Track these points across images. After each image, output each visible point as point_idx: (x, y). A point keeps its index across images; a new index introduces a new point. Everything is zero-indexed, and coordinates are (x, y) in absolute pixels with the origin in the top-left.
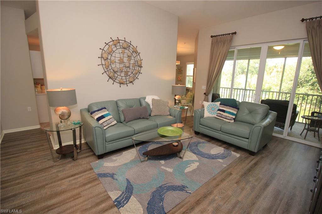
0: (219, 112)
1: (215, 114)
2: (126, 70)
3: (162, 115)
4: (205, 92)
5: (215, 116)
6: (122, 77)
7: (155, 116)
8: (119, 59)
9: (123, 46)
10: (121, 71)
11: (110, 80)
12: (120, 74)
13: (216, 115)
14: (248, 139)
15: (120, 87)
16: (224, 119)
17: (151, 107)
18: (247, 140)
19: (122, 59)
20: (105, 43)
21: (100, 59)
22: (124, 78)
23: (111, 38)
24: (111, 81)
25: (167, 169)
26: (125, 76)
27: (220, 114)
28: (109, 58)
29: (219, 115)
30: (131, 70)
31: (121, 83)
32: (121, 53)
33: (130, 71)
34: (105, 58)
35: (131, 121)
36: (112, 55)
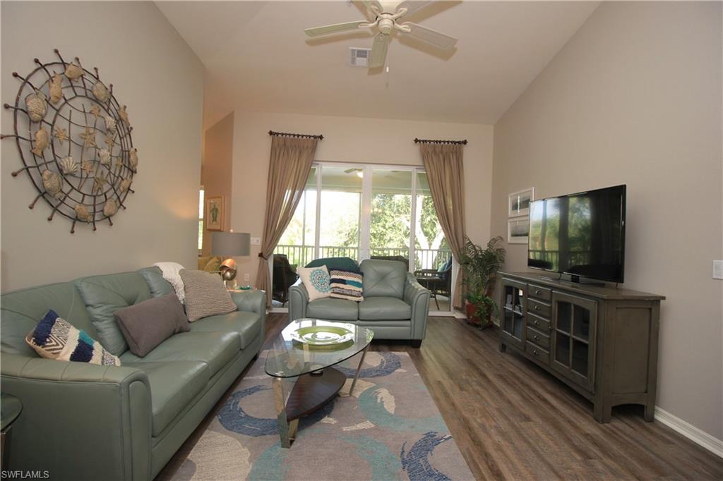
0: (334, 285)
1: (327, 291)
2: (99, 176)
3: (221, 314)
4: (260, 252)
5: (329, 293)
6: (84, 195)
7: (202, 318)
8: (84, 131)
9: (96, 93)
10: (84, 176)
11: (41, 203)
12: (80, 187)
13: (332, 291)
14: (409, 320)
15: (72, 232)
16: (349, 297)
17: (181, 295)
18: (408, 323)
19: (90, 134)
20: (37, 61)
21: (10, 113)
22: (88, 200)
23: (56, 51)
24: (43, 209)
25: (360, 426)
26: (95, 194)
27: (339, 288)
28: (49, 119)
29: (337, 290)
30: (112, 176)
31: (76, 219)
32: (91, 113)
33: (109, 179)
34: (36, 116)
35: (156, 347)
36: (58, 111)
